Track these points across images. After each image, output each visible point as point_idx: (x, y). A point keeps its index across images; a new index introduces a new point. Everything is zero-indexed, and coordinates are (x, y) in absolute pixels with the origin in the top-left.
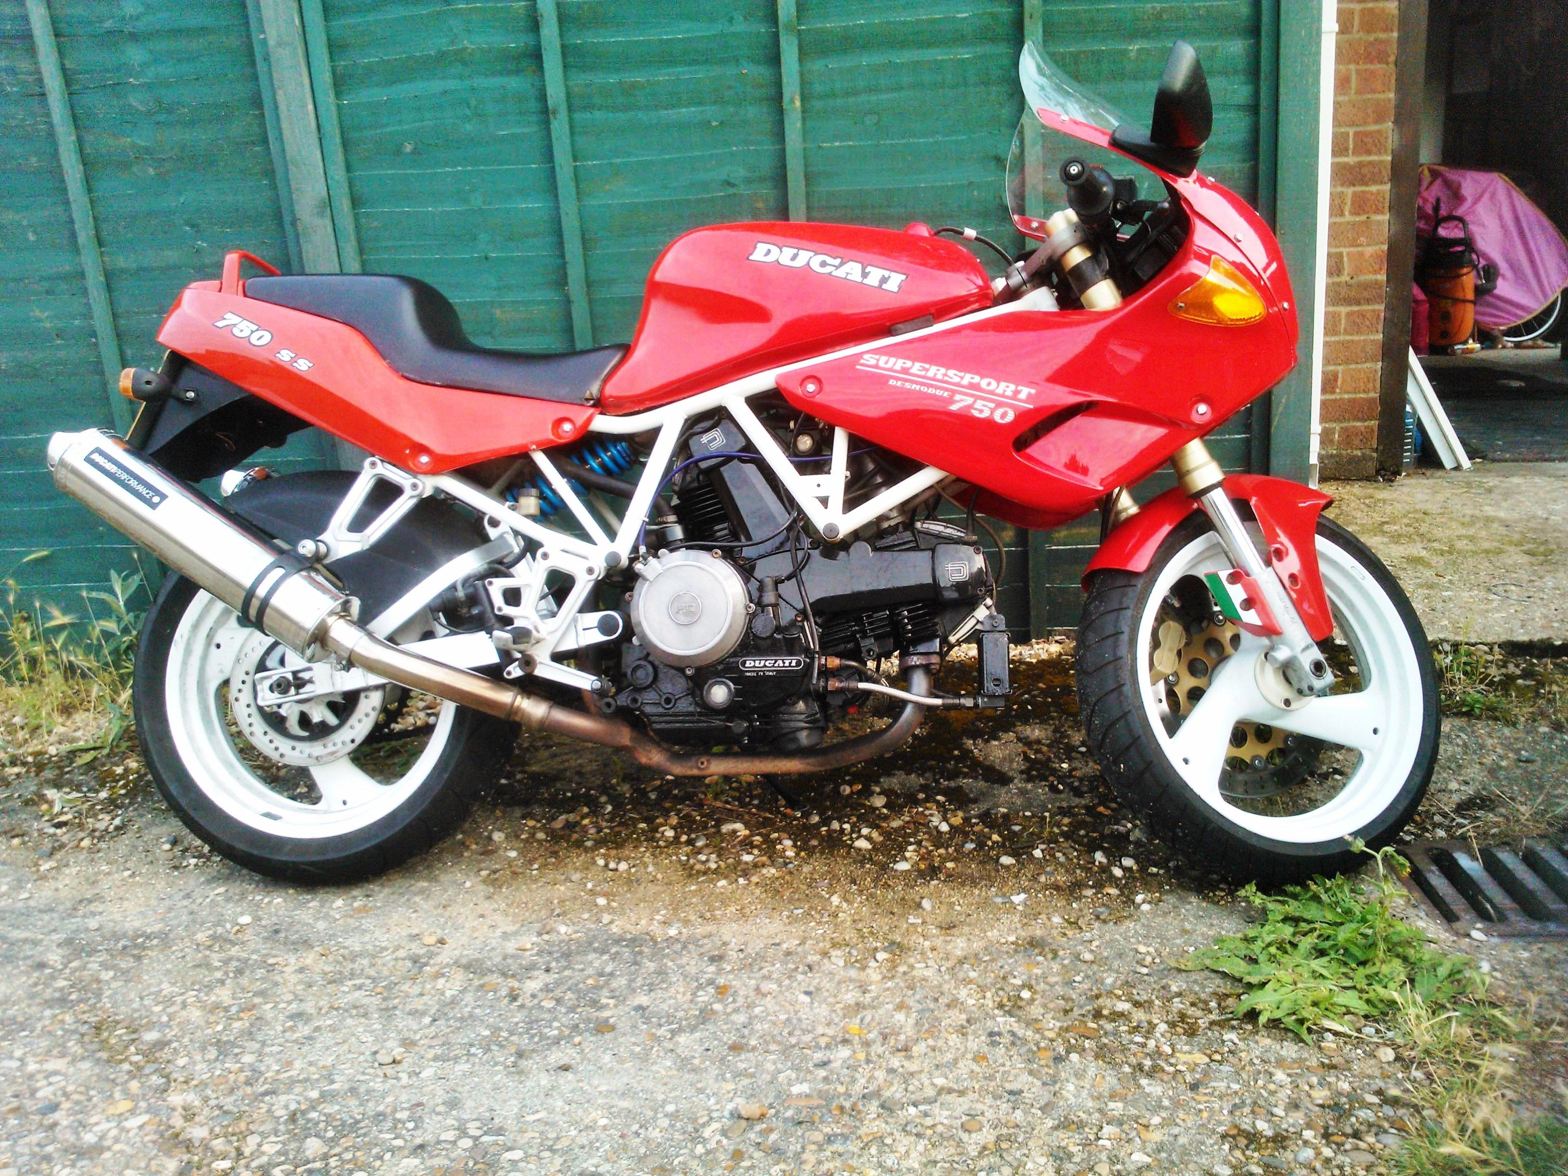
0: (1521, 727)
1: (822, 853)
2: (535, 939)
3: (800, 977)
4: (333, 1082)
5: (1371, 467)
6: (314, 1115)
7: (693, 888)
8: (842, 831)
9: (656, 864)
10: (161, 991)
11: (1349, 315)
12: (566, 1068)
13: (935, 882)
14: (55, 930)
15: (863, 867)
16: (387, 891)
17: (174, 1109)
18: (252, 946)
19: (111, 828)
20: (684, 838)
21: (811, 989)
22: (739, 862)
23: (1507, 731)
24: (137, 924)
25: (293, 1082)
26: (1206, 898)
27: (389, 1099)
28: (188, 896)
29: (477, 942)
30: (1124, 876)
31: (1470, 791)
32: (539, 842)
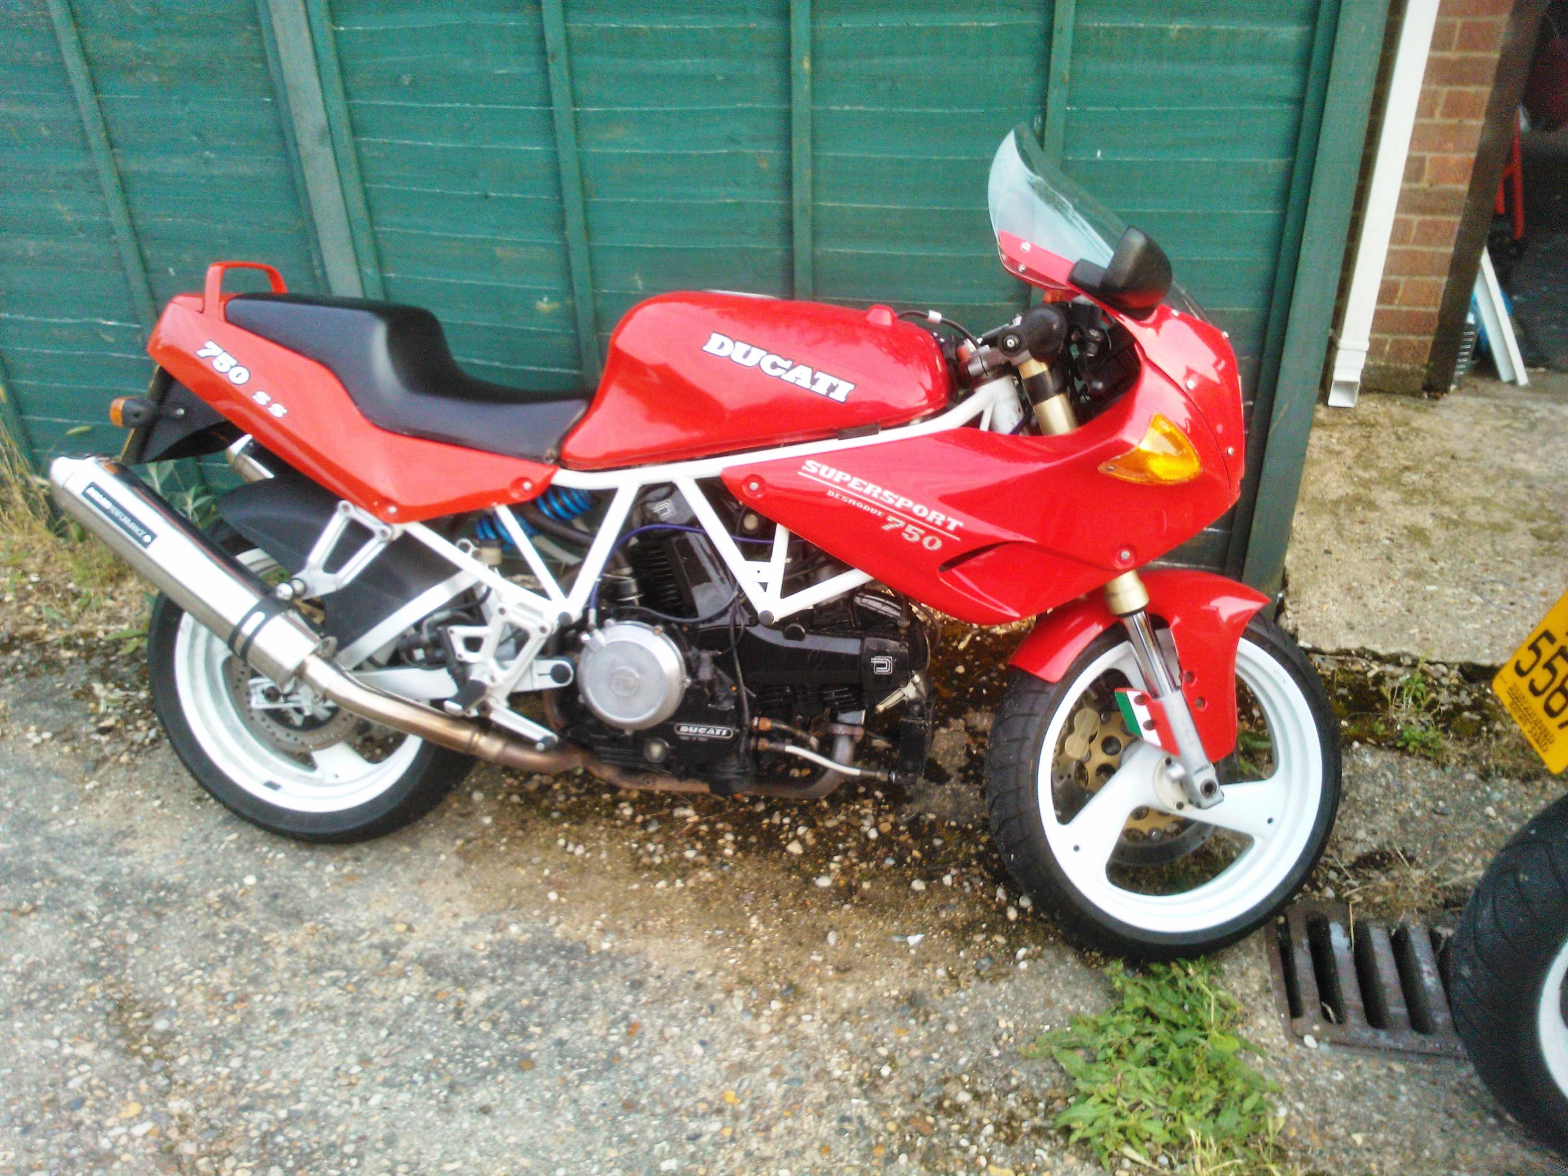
0: (1449, 770)
1: (758, 853)
2: (489, 937)
3: (701, 1021)
4: (299, 1101)
5: (1418, 383)
6: (280, 1139)
7: (635, 886)
8: (782, 825)
9: (610, 850)
10: (174, 965)
11: (1421, 224)
12: (485, 1110)
13: (847, 907)
14: (94, 870)
15: (789, 877)
16: (374, 854)
17: (172, 1117)
18: (254, 915)
19: (147, 741)
20: (639, 819)
21: (707, 1038)
22: (682, 858)
23: (1434, 775)
24: (162, 870)
25: (269, 1096)
26: (1082, 958)
27: (341, 1128)
28: (206, 839)
29: (441, 932)
30: (1017, 921)
31: (1374, 843)
32: (513, 805)
